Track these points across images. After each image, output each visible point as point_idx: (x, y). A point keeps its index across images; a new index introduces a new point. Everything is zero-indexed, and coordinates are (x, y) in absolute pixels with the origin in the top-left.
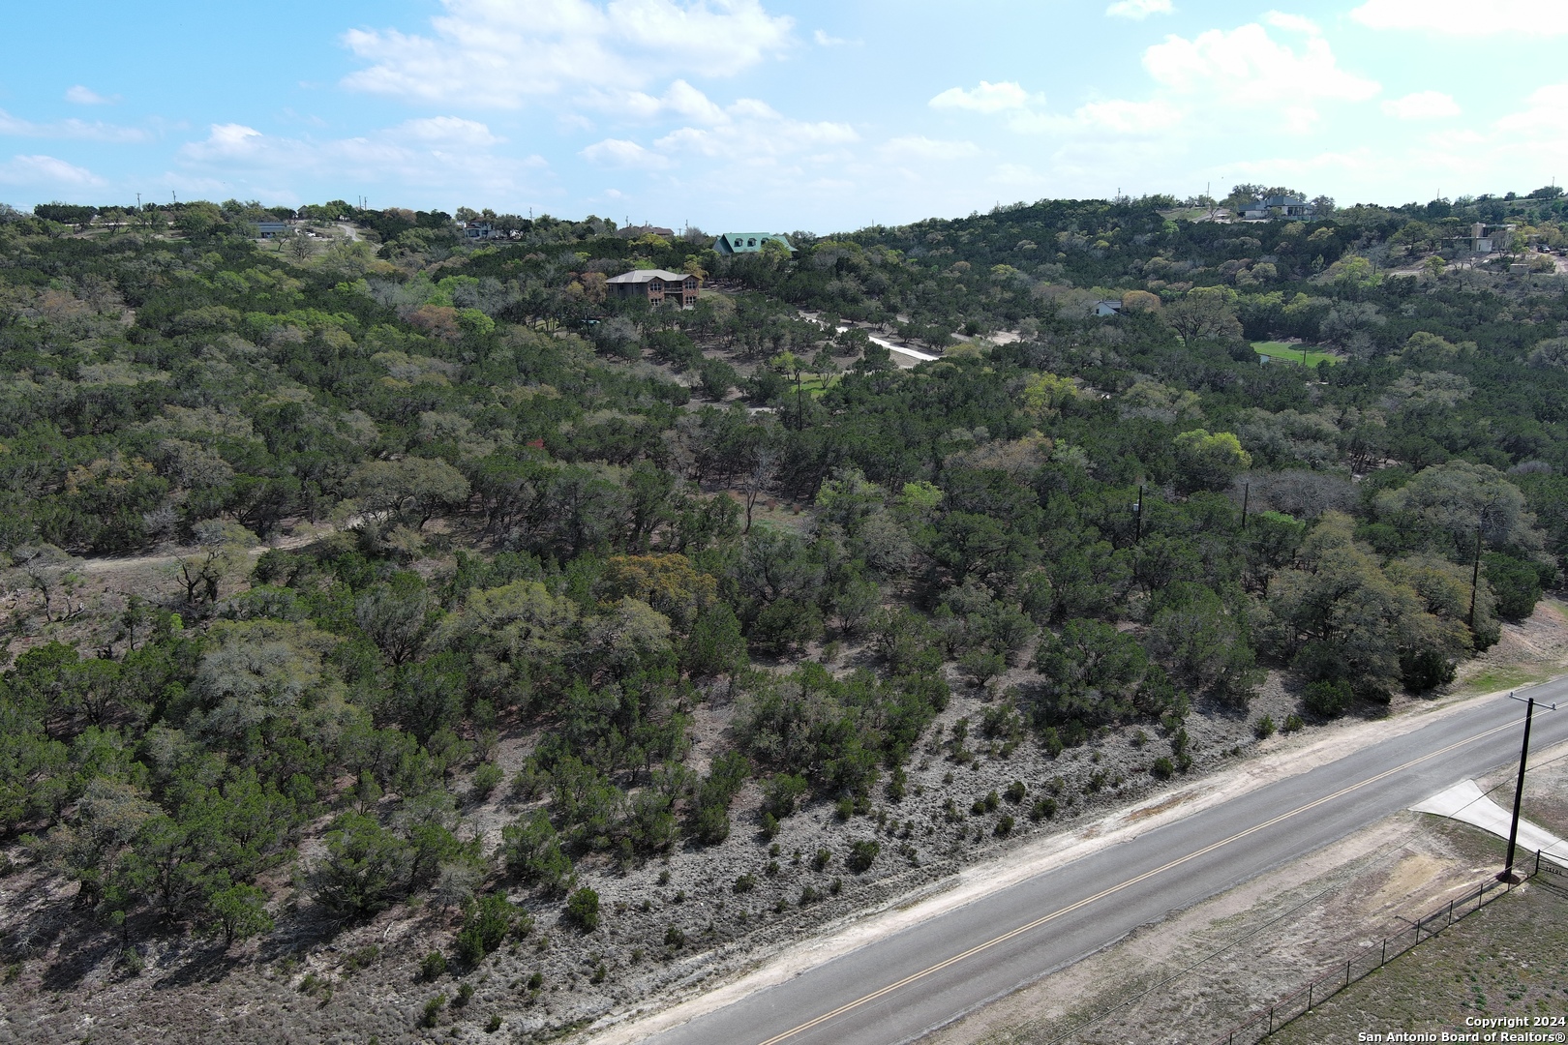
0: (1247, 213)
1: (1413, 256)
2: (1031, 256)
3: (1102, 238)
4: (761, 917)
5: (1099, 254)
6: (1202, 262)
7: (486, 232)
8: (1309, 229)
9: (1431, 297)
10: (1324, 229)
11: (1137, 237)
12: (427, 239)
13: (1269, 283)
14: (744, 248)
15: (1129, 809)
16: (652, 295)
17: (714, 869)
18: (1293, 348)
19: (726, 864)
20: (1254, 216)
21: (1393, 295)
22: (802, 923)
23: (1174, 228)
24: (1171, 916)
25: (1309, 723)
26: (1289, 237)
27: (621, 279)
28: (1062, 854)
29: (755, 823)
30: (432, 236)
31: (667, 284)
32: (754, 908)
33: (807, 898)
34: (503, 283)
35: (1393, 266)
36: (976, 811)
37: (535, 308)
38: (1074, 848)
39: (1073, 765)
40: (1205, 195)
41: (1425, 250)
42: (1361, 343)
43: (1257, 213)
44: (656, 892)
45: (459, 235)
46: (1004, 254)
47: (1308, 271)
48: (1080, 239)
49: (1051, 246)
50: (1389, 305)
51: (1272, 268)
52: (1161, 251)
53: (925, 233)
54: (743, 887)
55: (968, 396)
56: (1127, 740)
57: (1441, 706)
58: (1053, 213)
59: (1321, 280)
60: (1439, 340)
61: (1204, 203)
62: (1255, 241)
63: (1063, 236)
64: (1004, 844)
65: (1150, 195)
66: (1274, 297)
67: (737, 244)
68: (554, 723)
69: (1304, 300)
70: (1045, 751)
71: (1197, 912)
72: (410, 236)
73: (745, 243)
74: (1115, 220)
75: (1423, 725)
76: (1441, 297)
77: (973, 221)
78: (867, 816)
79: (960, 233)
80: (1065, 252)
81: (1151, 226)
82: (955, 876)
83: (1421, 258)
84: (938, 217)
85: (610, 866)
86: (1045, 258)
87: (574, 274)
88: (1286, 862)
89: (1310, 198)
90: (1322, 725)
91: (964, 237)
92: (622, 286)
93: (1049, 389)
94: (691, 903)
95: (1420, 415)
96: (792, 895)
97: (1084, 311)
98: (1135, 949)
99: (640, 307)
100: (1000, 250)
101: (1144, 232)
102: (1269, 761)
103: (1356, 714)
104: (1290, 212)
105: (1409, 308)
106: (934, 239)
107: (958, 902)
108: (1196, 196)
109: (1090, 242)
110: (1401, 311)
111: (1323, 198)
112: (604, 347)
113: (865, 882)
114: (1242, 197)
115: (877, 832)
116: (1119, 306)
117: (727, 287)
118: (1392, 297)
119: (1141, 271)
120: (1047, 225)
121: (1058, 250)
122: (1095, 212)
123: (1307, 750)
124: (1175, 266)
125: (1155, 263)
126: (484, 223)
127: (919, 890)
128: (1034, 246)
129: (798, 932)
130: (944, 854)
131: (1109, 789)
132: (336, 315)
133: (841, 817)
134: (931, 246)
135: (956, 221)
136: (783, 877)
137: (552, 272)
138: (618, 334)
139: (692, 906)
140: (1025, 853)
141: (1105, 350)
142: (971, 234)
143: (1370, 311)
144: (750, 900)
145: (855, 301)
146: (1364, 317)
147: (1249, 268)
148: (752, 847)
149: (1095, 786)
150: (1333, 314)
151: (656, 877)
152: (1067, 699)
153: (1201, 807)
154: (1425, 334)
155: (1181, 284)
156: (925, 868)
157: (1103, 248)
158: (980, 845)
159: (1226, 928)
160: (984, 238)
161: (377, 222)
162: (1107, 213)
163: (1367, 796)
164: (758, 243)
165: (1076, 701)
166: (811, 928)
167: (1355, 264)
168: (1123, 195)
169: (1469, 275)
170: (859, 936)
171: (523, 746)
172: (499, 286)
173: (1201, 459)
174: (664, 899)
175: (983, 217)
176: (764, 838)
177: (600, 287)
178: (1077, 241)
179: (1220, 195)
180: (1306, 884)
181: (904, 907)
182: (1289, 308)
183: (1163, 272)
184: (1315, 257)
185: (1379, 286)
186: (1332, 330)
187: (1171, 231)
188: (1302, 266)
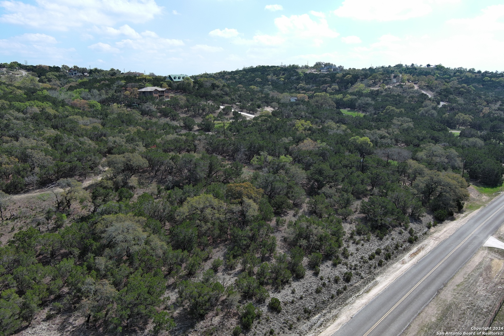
0: (322, 70)
1: (375, 84)
2: (260, 83)
3: (282, 78)
4: (328, 300)
5: (282, 83)
6: (315, 85)
7: (76, 74)
8: (344, 76)
9: (384, 96)
10: (349, 75)
11: (292, 78)
12: (56, 76)
13: (338, 92)
14: (177, 80)
15: (409, 254)
16: (155, 95)
17: (306, 286)
18: (348, 111)
19: (309, 284)
20: (324, 71)
21: (374, 95)
22: (341, 301)
23: (302, 75)
24: (445, 285)
25: (438, 223)
26: (338, 78)
27: (143, 90)
28: (400, 270)
29: (310, 270)
30: (58, 75)
31: (159, 92)
32: (325, 298)
33: (339, 293)
34: (99, 91)
35: (370, 87)
36: (370, 259)
37: (114, 100)
38: (403, 267)
39: (387, 242)
40: (307, 65)
41: (378, 82)
42: (371, 109)
43: (325, 71)
44: (293, 296)
45: (67, 74)
46: (252, 82)
47: (346, 88)
48: (275, 78)
49: (266, 80)
50: (373, 98)
51: (337, 87)
52: (301, 82)
53: (222, 75)
54: (318, 291)
55: (276, 127)
56: (397, 232)
57: (466, 215)
58: (263, 70)
59: (350, 91)
60: (394, 108)
61: (307, 67)
62: (329, 79)
63: (269, 77)
64: (382, 268)
65: (292, 65)
66: (340, 96)
67: (175, 78)
68: (225, 242)
69: (349, 97)
70: (378, 238)
71: (451, 283)
72: (50, 75)
73: (177, 78)
74: (283, 72)
75: (467, 221)
76: (387, 96)
77: (237, 72)
78: (342, 264)
79: (235, 76)
80: (271, 82)
81: (295, 74)
82: (375, 280)
83: (377, 84)
84: (226, 70)
85: (273, 289)
86: (265, 84)
87: (124, 88)
88: (463, 265)
89: (337, 66)
90: (442, 223)
91: (237, 77)
92: (144, 92)
93: (302, 125)
94: (305, 299)
95: (406, 130)
96: (334, 292)
97: (288, 100)
98: (442, 296)
99: (153, 99)
100: (249, 81)
101: (293, 76)
102: (436, 235)
103: (448, 220)
104: (334, 70)
105: (379, 99)
106: (227, 77)
107: (382, 288)
108: (304, 65)
109: (278, 79)
110: (377, 100)
111: (341, 66)
112: (144, 113)
113: (351, 285)
114: (318, 66)
115: (347, 269)
116: (296, 99)
117: (176, 92)
118: (373, 96)
119: (296, 88)
120: (262, 74)
121: (268, 81)
122: (276, 70)
123: (443, 231)
124: (307, 86)
125: (300, 86)
126: (75, 70)
127: (368, 286)
128: (261, 80)
129: (341, 304)
130: (368, 273)
131: (401, 248)
132: (45, 103)
133: (335, 265)
134: (227, 79)
135: (232, 72)
136: (328, 287)
137: (115, 88)
138: (149, 109)
139: (306, 300)
140: (390, 271)
141: (305, 112)
142: (239, 76)
143: (369, 100)
144: (322, 295)
145: (221, 97)
146: (368, 102)
147: (330, 87)
148: (314, 278)
149: (397, 247)
150: (359, 101)
151: (290, 291)
152: (380, 221)
153: (428, 251)
154: (390, 106)
155: (311, 92)
156: (365, 279)
157: (283, 81)
158: (376, 269)
159: (461, 287)
160: (244, 78)
161: (35, 69)
162: (280, 70)
163: (470, 243)
164: (181, 78)
165: (383, 222)
166: (344, 302)
167: (360, 86)
168: (283, 64)
169: (393, 89)
170: (361, 303)
171: (219, 251)
172: (98, 92)
173: (361, 145)
174: (297, 298)
175: (240, 71)
176: (316, 274)
177: (136, 93)
178: (274, 79)
179: (311, 65)
180: (472, 271)
181: (367, 291)
182: (345, 99)
183: (303, 88)
184: (348, 84)
185: (369, 93)
186: (359, 105)
187: (302, 76)
188: (345, 86)
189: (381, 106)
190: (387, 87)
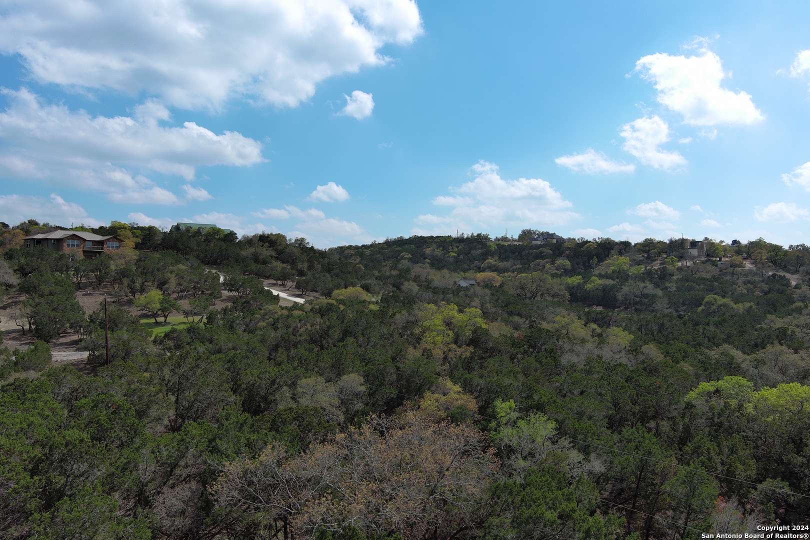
1: (650, 259)
2: (409, 260)
3: (452, 252)
5: (451, 260)
6: (519, 262)
10: (590, 244)
11: (473, 252)
13: (570, 272)
16: (69, 250)
23: (494, 247)
27: (40, 236)
31: (86, 242)
35: (641, 264)
41: (655, 256)
43: (540, 241)
46: (393, 260)
47: (589, 266)
48: (439, 252)
49: (421, 256)
50: (655, 284)
51: (567, 263)
52: (490, 258)
58: (421, 242)
59: (597, 272)
61: (504, 239)
62: (549, 251)
63: (428, 251)
65: (476, 235)
66: (576, 280)
69: (597, 281)
74: (458, 244)
76: (686, 280)
79: (365, 250)
80: (430, 259)
81: (481, 247)
83: (656, 260)
86: (418, 262)
91: (369, 253)
92: (38, 241)
97: (451, 284)
100: (390, 258)
101: (476, 250)
104: (558, 241)
105: (672, 286)
106: (349, 254)
108: (500, 236)
109: (445, 254)
110: (667, 287)
114: (527, 235)
116: (474, 283)
118: (655, 279)
119: (481, 267)
120: (417, 247)
121: (425, 258)
122: (445, 241)
124: (502, 265)
125: (489, 263)
128: (411, 256)
142: (372, 251)
143: (648, 288)
147: (553, 264)
150: (624, 290)
155: (509, 274)
157: (454, 257)
160: (380, 253)
162: (453, 241)
167: (618, 262)
168: (460, 234)
169: (695, 269)
175: (379, 244)
178: (437, 253)
179: (513, 235)
182: (589, 286)
183: (494, 268)
184: (590, 257)
185: (643, 273)
186: (626, 299)
187: (493, 249)
188: (584, 264)
189: (681, 301)
190: (680, 264)
